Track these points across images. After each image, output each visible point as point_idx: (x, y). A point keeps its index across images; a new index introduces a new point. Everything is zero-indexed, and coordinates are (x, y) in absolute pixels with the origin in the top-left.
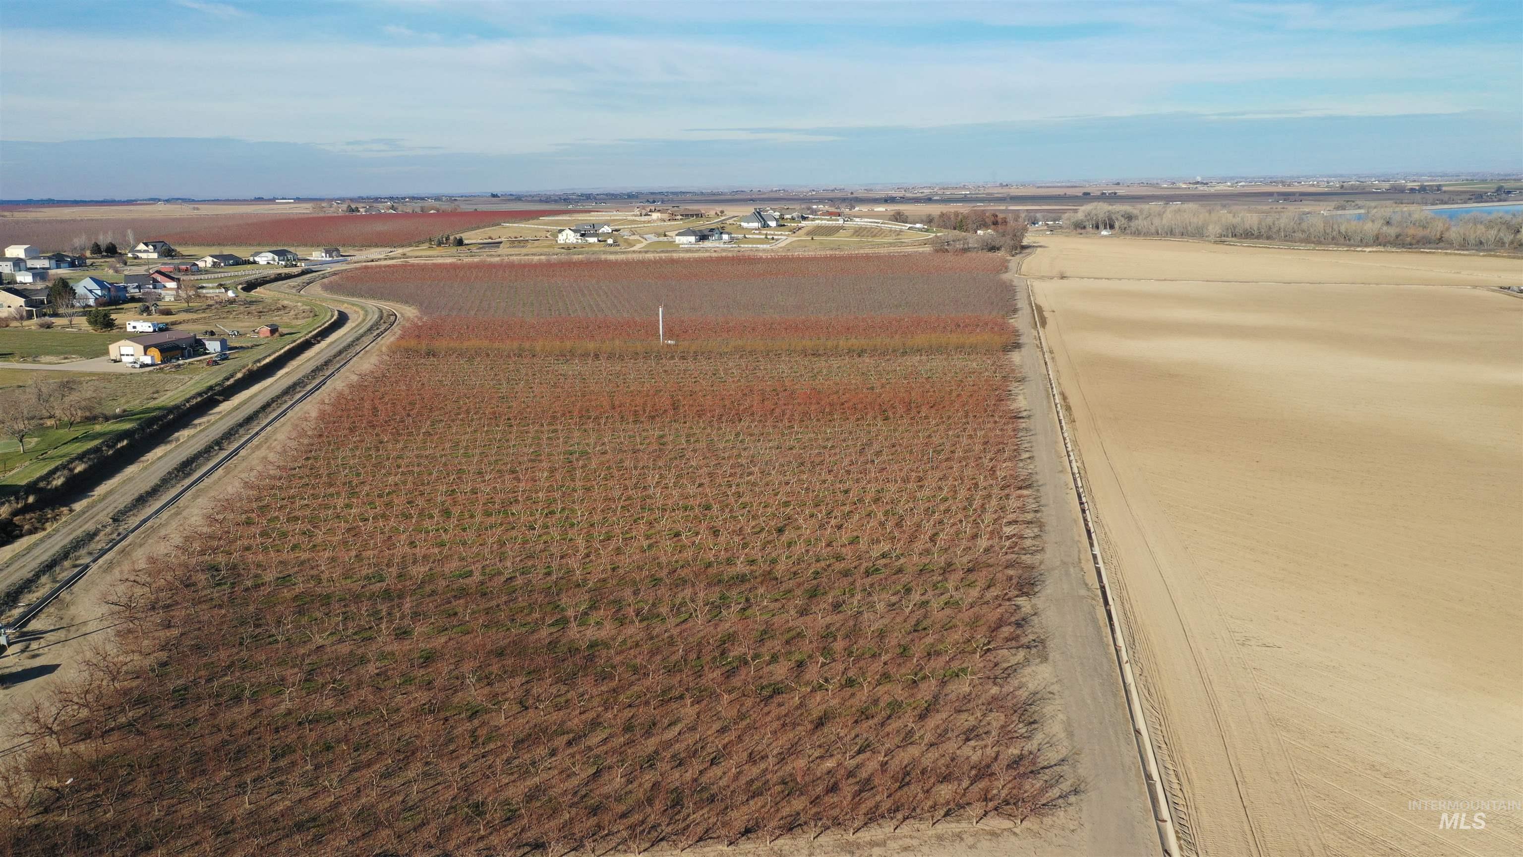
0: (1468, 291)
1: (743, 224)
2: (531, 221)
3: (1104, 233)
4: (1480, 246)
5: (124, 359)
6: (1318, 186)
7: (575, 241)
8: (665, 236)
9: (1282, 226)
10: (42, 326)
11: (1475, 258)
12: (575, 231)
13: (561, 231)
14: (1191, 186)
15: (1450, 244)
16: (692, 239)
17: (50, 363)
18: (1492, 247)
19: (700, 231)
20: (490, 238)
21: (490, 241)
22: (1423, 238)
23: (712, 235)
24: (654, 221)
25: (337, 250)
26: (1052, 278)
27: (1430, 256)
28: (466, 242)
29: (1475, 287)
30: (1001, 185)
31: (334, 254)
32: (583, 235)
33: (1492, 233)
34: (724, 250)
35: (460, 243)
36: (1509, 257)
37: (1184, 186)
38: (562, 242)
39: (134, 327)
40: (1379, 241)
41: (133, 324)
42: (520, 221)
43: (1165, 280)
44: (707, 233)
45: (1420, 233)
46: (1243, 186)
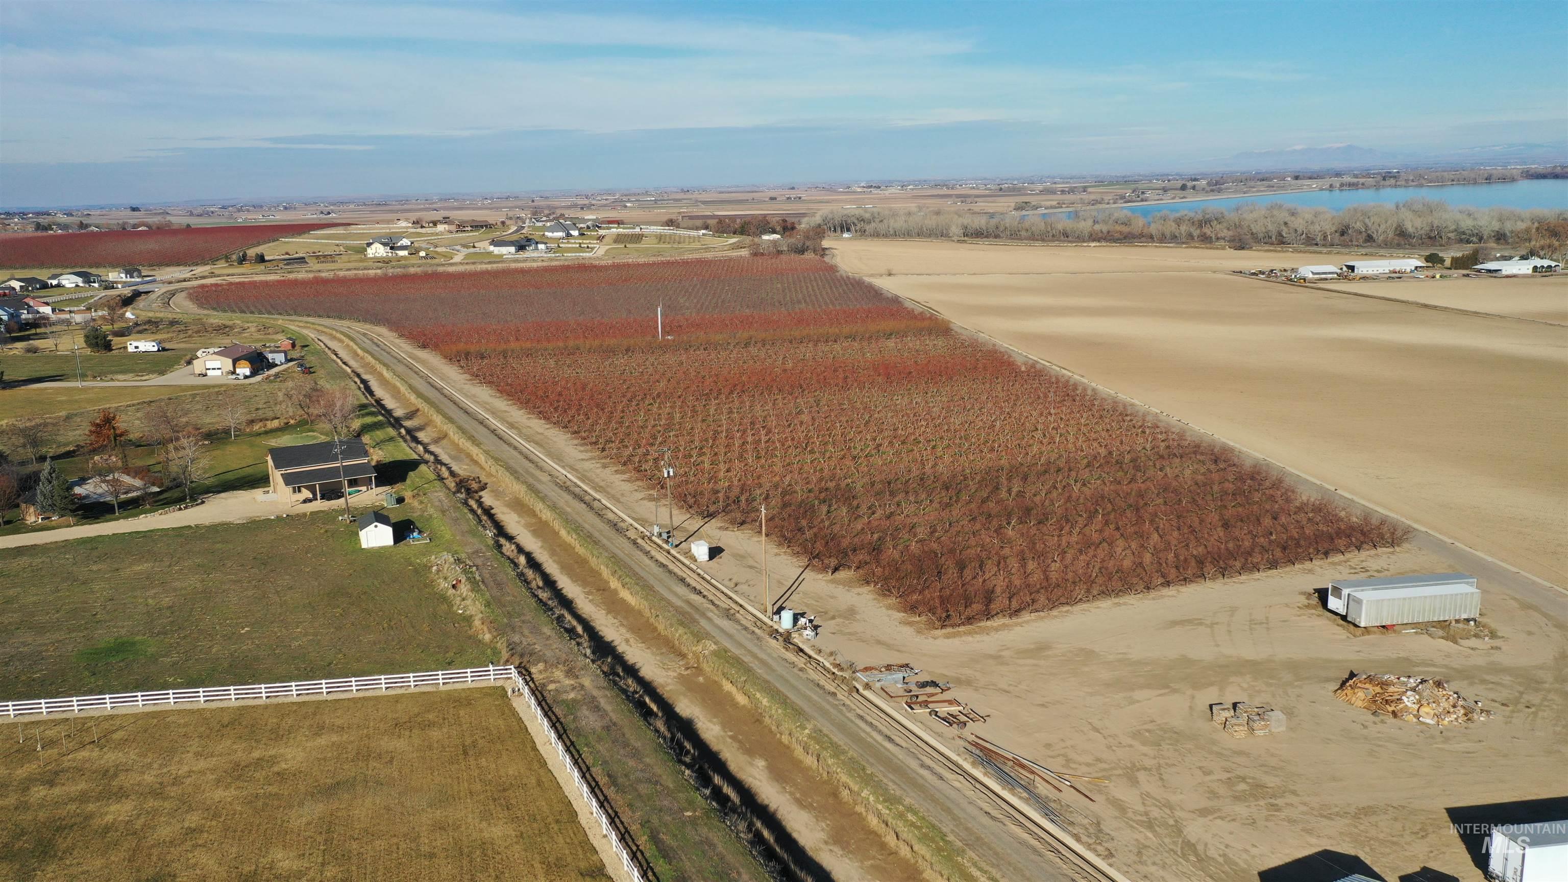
0: (1210, 275)
1: (546, 233)
2: (303, 236)
3: (846, 235)
4: (1174, 239)
5: (210, 373)
6: (978, 189)
7: (385, 255)
8: (474, 247)
9: (1008, 225)
10: (28, 350)
11: (1179, 249)
12: (384, 244)
13: (369, 245)
14: (865, 190)
15: (1151, 237)
16: (512, 249)
17: (125, 380)
18: (1184, 240)
19: (517, 241)
20: (287, 254)
21: (287, 256)
22: (1129, 233)
23: (529, 246)
24: (442, 233)
25: (139, 271)
26: (881, 275)
27: (1143, 249)
28: (267, 258)
29: (1215, 272)
30: (683, 191)
31: (135, 274)
32: (392, 248)
33: (1183, 228)
34: (551, 259)
35: (261, 259)
36: (1207, 248)
37: (859, 190)
38: (371, 256)
39: (136, 347)
40: (1094, 237)
41: (135, 344)
42: (293, 236)
43: (974, 274)
44: (524, 243)
45: (1125, 229)
46: (912, 189)
